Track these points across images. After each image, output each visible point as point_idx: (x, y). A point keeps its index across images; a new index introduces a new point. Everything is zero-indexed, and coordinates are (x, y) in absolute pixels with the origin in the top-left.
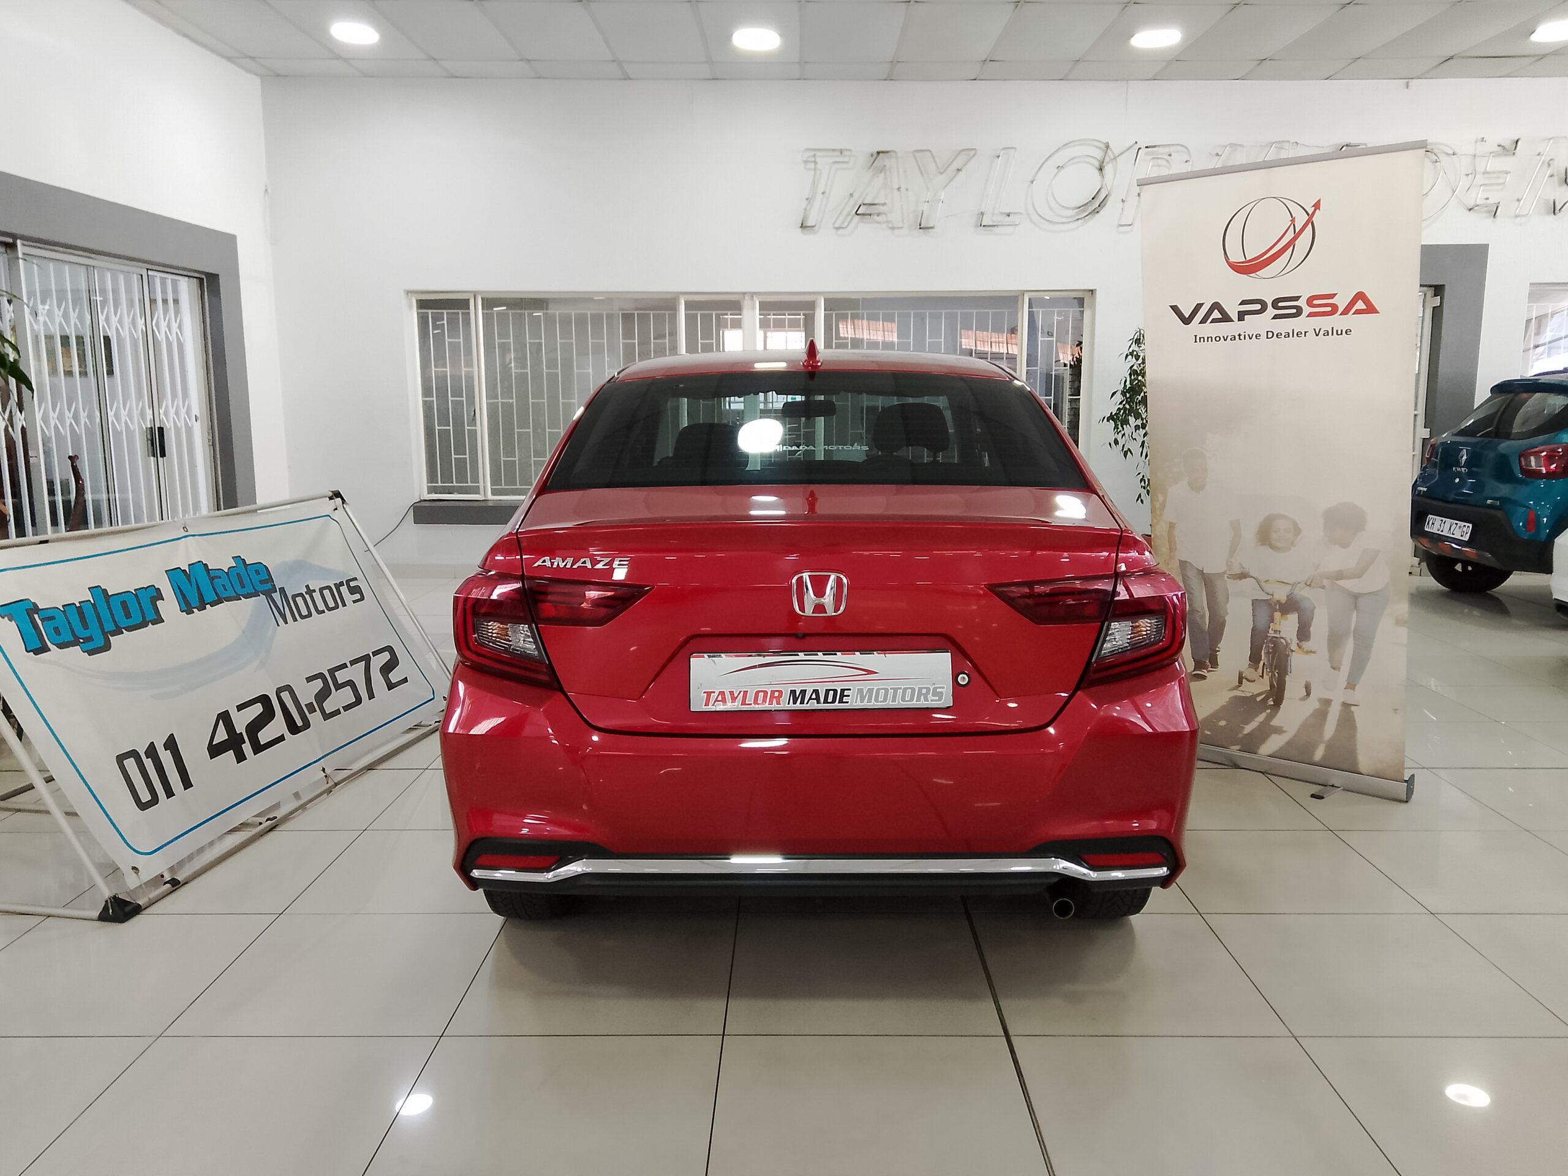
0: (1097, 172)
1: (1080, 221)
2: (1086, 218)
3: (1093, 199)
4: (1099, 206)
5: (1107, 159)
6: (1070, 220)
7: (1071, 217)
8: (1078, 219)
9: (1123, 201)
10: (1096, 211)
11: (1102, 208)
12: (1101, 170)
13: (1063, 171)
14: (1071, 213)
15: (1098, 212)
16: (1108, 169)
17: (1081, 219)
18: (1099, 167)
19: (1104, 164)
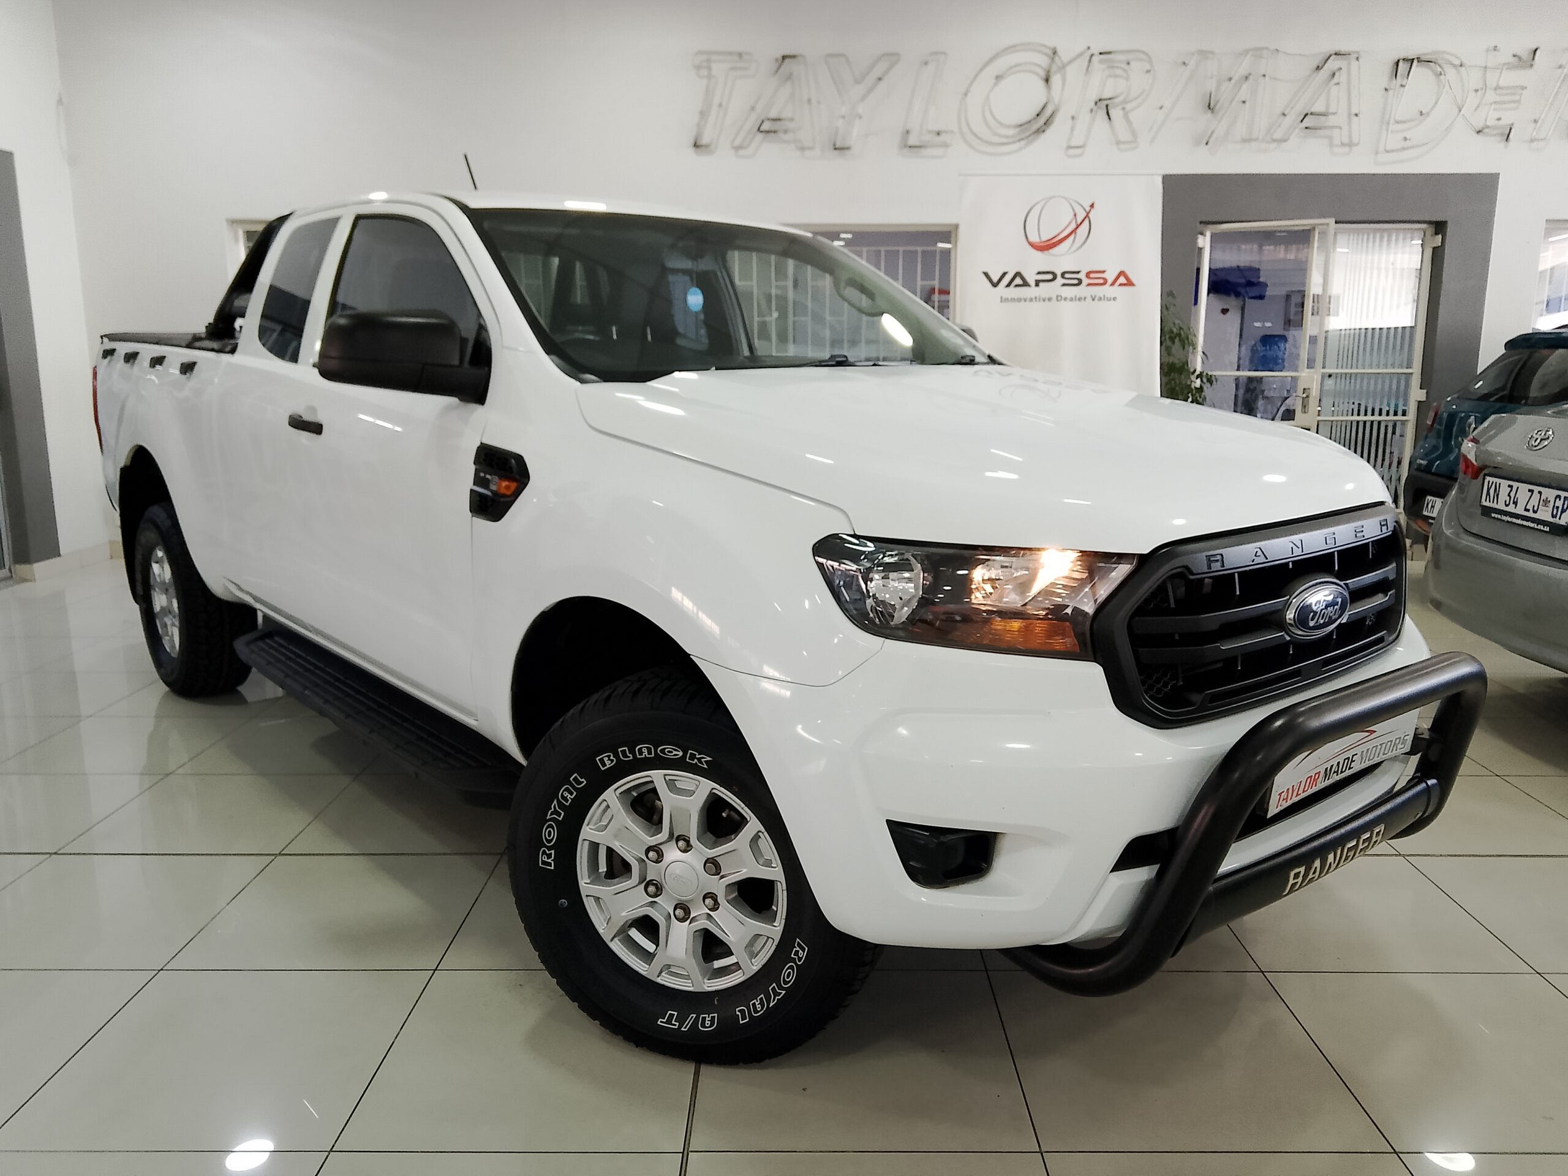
0: (1042, 84)
1: (1023, 143)
2: (1030, 138)
3: (1038, 115)
4: (1045, 124)
5: (1054, 68)
6: (1010, 140)
7: (1012, 136)
8: (1019, 140)
9: (1073, 118)
10: (1040, 131)
11: (1048, 126)
12: (1047, 80)
13: (1003, 84)
14: (1011, 132)
15: (1044, 131)
16: (1056, 79)
17: (1023, 139)
18: (1044, 77)
19: (1051, 74)
